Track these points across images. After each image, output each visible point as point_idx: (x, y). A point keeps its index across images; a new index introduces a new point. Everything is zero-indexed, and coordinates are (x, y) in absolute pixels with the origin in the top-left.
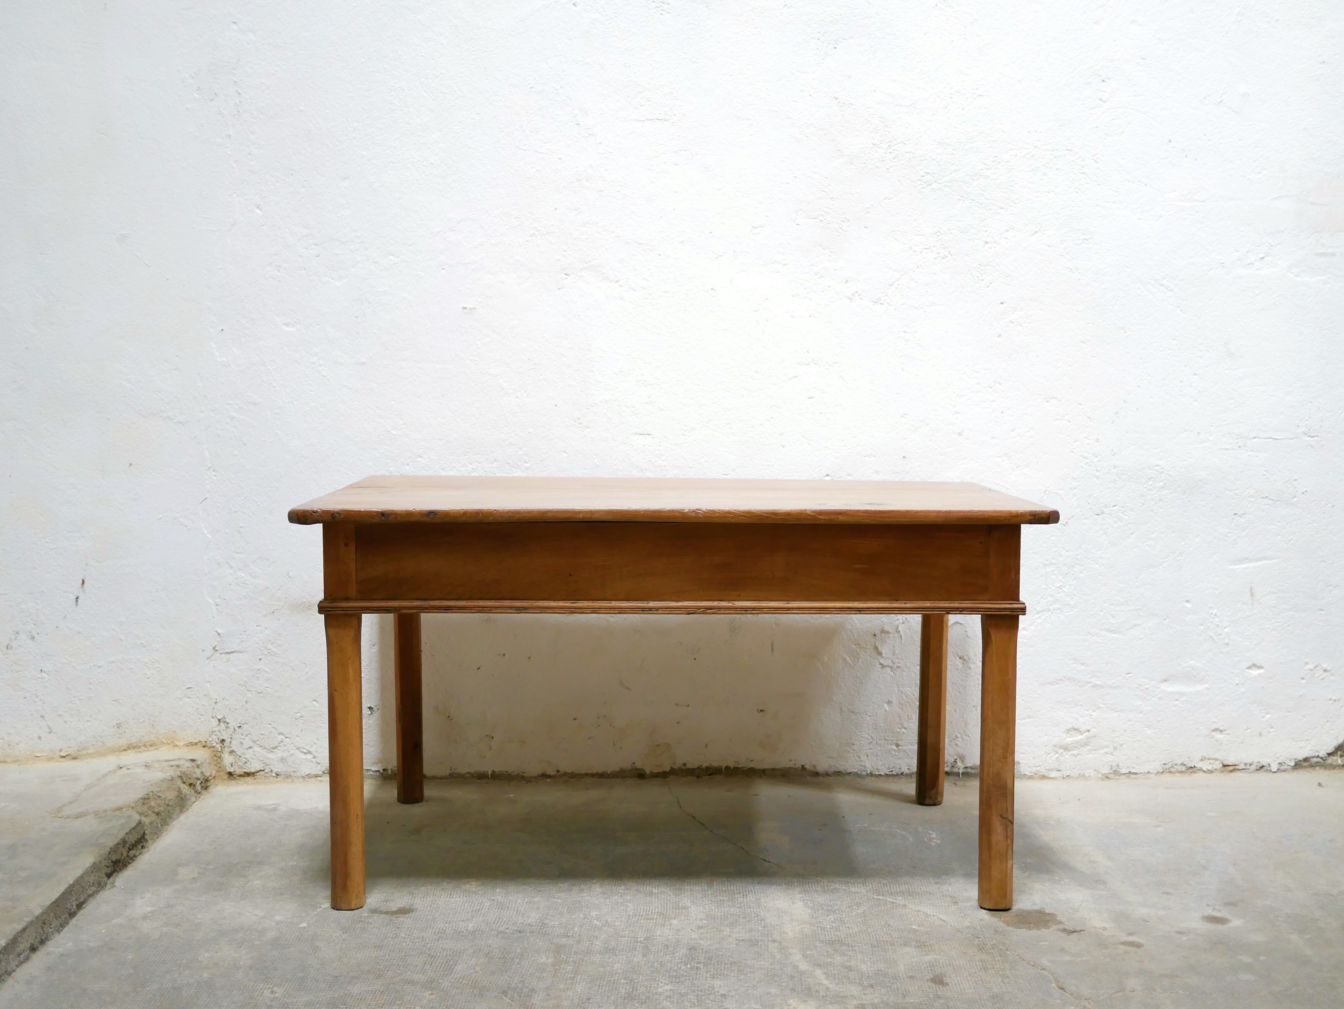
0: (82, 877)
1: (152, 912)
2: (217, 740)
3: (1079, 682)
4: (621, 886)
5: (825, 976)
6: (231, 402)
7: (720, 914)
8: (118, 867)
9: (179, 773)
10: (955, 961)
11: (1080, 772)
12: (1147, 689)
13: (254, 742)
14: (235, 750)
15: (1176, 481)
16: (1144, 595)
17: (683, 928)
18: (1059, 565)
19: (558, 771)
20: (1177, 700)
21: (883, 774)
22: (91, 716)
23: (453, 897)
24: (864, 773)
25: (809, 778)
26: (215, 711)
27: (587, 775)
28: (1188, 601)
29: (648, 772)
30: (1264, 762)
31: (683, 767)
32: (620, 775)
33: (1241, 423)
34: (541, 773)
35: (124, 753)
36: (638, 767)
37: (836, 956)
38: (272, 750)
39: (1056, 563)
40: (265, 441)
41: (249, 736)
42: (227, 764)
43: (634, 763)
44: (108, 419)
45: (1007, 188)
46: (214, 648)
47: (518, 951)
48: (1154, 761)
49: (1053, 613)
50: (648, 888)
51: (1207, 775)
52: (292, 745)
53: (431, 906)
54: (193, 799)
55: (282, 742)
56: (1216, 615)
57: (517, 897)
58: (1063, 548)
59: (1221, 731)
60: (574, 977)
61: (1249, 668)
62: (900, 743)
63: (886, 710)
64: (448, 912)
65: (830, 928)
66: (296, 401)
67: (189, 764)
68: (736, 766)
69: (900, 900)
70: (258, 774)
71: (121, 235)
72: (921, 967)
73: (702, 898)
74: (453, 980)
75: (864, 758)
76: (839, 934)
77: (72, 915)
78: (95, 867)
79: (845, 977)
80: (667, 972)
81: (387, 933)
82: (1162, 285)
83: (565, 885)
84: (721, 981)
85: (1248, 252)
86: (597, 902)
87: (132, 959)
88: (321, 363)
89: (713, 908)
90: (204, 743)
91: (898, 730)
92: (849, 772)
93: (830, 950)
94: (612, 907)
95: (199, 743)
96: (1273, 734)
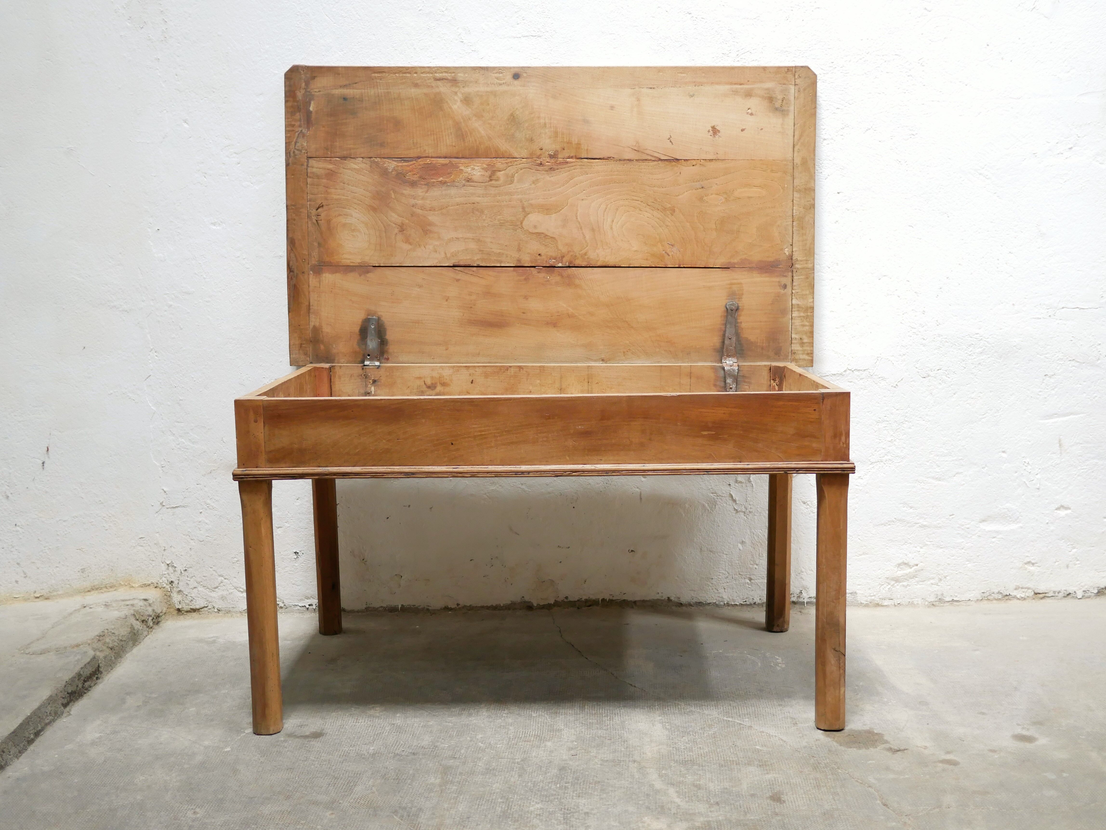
0: (39, 708)
1: (100, 738)
2: (166, 581)
3: (908, 523)
4: (504, 710)
5: (677, 794)
6: (168, 293)
7: (588, 736)
8: (74, 697)
9: (132, 612)
10: (792, 779)
11: (909, 600)
12: (968, 528)
13: (198, 583)
14: (182, 590)
15: (993, 347)
16: (965, 447)
17: (556, 749)
18: (890, 422)
19: (458, 605)
20: (994, 538)
21: (738, 604)
22: (60, 562)
23: (359, 722)
24: (722, 603)
25: (674, 608)
26: (164, 557)
27: (482, 607)
28: (1004, 452)
29: (535, 605)
30: (1071, 590)
31: (566, 600)
32: (512, 607)
33: (1051, 295)
34: (444, 606)
35: (89, 593)
36: (527, 600)
37: (687, 776)
38: (213, 589)
39: (888, 420)
40: (199, 326)
41: (194, 578)
42: (176, 602)
43: (523, 597)
44: (64, 308)
45: (843, 90)
46: (161, 504)
47: (411, 772)
48: (974, 590)
49: (885, 464)
50: (528, 712)
51: (1020, 601)
52: (231, 585)
53: (339, 730)
54: (145, 633)
55: (222, 582)
56: (1028, 463)
57: (414, 721)
58: (894, 407)
59: (1033, 564)
60: (457, 797)
61: (1058, 509)
62: (752, 577)
63: (740, 550)
64: (354, 736)
65: (684, 749)
66: (224, 290)
67: (142, 603)
68: (611, 598)
69: (747, 722)
70: (202, 610)
71: (68, 148)
72: (761, 785)
73: (575, 721)
74: (352, 800)
75: (721, 590)
76: (692, 754)
77: (30, 742)
78: (51, 700)
79: (695, 796)
80: (539, 791)
81: (299, 756)
82: (980, 174)
83: (456, 710)
84: (585, 799)
85: (1057, 143)
86: (483, 725)
87: (78, 782)
88: (244, 257)
89: (583, 730)
90: (155, 584)
91: (751, 566)
92: (709, 602)
93: (682, 769)
94: (495, 730)
95: (152, 585)
96: (1079, 565)
